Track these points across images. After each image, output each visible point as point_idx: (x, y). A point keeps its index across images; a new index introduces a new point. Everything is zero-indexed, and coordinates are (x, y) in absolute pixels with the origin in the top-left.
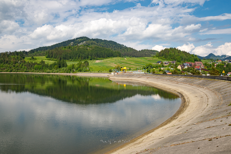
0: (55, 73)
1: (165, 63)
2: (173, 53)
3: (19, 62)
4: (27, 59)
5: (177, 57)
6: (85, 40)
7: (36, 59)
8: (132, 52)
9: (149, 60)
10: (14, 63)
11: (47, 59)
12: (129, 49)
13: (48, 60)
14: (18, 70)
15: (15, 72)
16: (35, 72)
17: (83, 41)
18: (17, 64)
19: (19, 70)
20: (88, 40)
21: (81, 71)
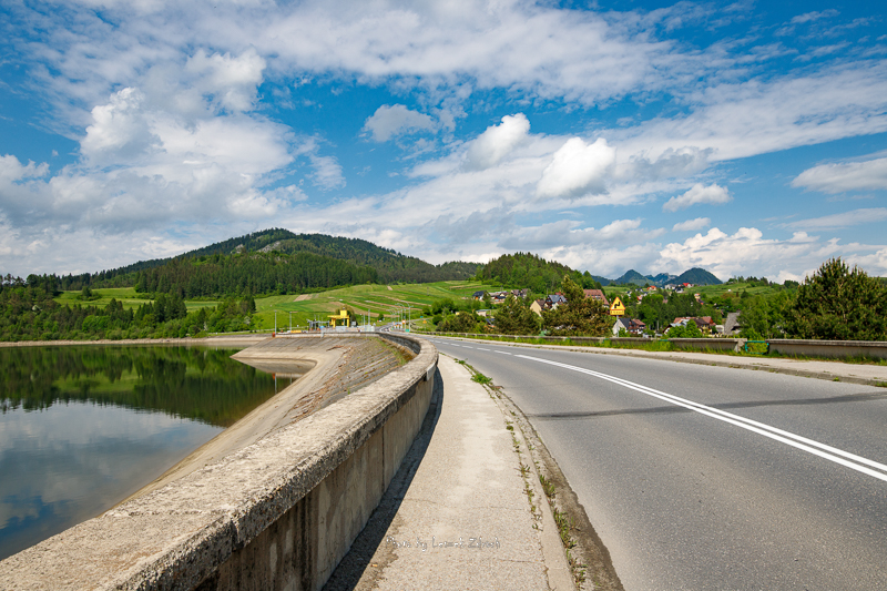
0: (137, 338)
1: (497, 297)
2: (524, 268)
3: (34, 308)
4: (67, 299)
5: (533, 280)
6: (280, 239)
7: (100, 297)
8: (417, 268)
9: (454, 290)
10: (15, 310)
11: (138, 294)
12: (409, 261)
13: (139, 297)
14: (21, 333)
15: (9, 340)
16: (81, 338)
17: (272, 242)
18: (26, 315)
19: (24, 335)
20: (287, 238)
21: (223, 329)
